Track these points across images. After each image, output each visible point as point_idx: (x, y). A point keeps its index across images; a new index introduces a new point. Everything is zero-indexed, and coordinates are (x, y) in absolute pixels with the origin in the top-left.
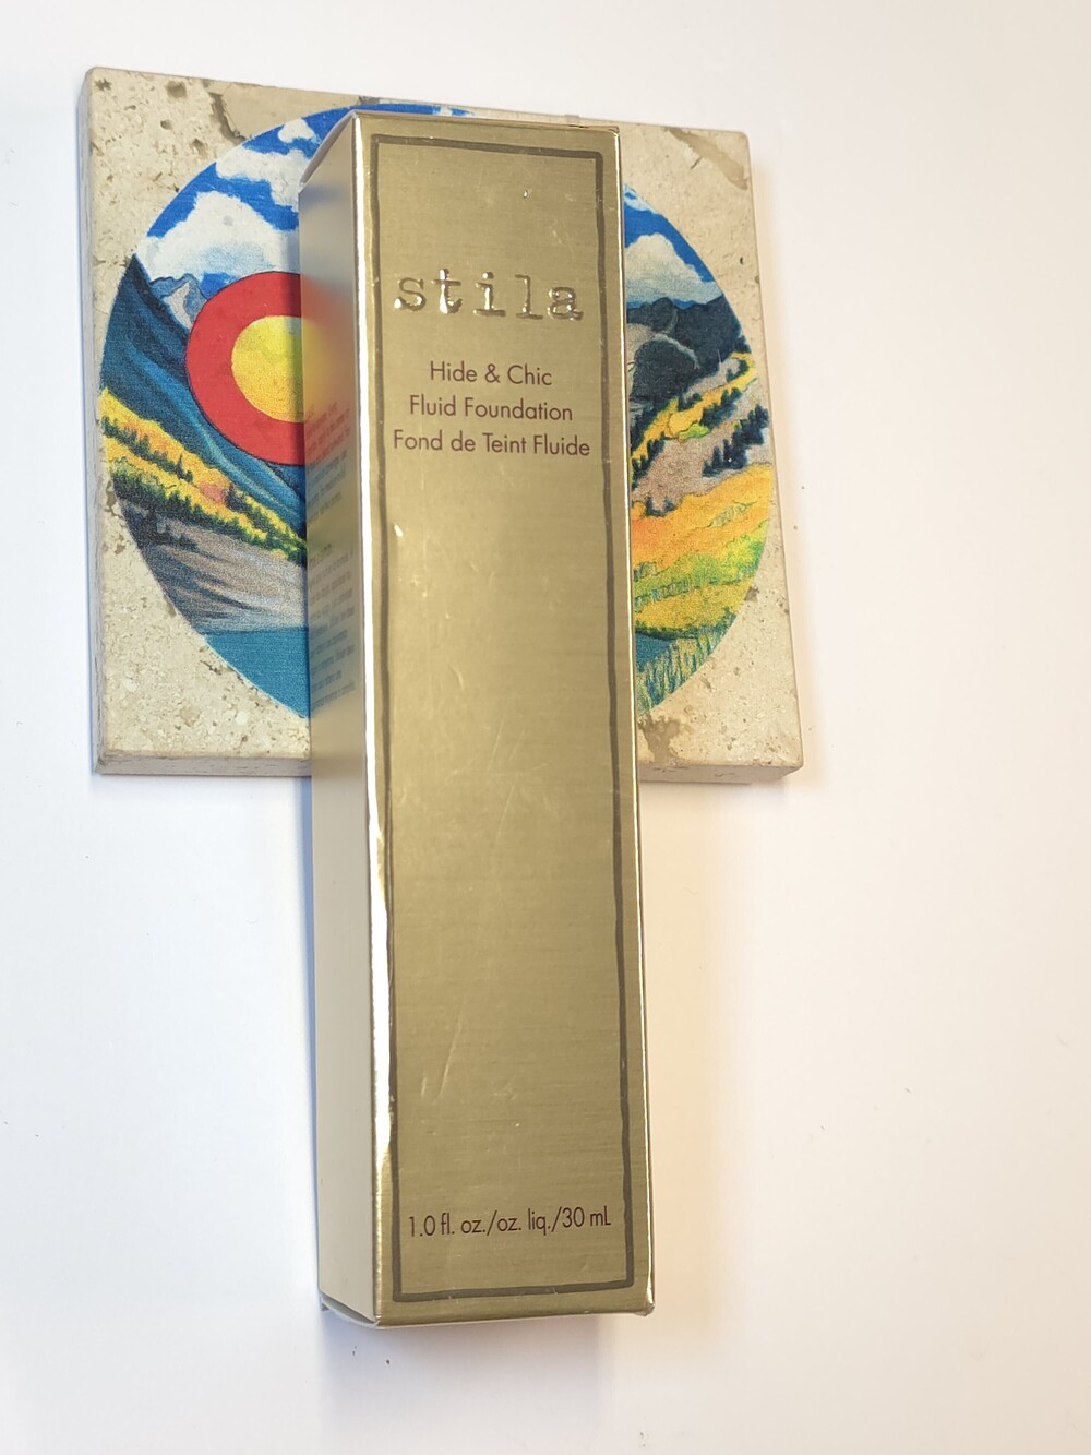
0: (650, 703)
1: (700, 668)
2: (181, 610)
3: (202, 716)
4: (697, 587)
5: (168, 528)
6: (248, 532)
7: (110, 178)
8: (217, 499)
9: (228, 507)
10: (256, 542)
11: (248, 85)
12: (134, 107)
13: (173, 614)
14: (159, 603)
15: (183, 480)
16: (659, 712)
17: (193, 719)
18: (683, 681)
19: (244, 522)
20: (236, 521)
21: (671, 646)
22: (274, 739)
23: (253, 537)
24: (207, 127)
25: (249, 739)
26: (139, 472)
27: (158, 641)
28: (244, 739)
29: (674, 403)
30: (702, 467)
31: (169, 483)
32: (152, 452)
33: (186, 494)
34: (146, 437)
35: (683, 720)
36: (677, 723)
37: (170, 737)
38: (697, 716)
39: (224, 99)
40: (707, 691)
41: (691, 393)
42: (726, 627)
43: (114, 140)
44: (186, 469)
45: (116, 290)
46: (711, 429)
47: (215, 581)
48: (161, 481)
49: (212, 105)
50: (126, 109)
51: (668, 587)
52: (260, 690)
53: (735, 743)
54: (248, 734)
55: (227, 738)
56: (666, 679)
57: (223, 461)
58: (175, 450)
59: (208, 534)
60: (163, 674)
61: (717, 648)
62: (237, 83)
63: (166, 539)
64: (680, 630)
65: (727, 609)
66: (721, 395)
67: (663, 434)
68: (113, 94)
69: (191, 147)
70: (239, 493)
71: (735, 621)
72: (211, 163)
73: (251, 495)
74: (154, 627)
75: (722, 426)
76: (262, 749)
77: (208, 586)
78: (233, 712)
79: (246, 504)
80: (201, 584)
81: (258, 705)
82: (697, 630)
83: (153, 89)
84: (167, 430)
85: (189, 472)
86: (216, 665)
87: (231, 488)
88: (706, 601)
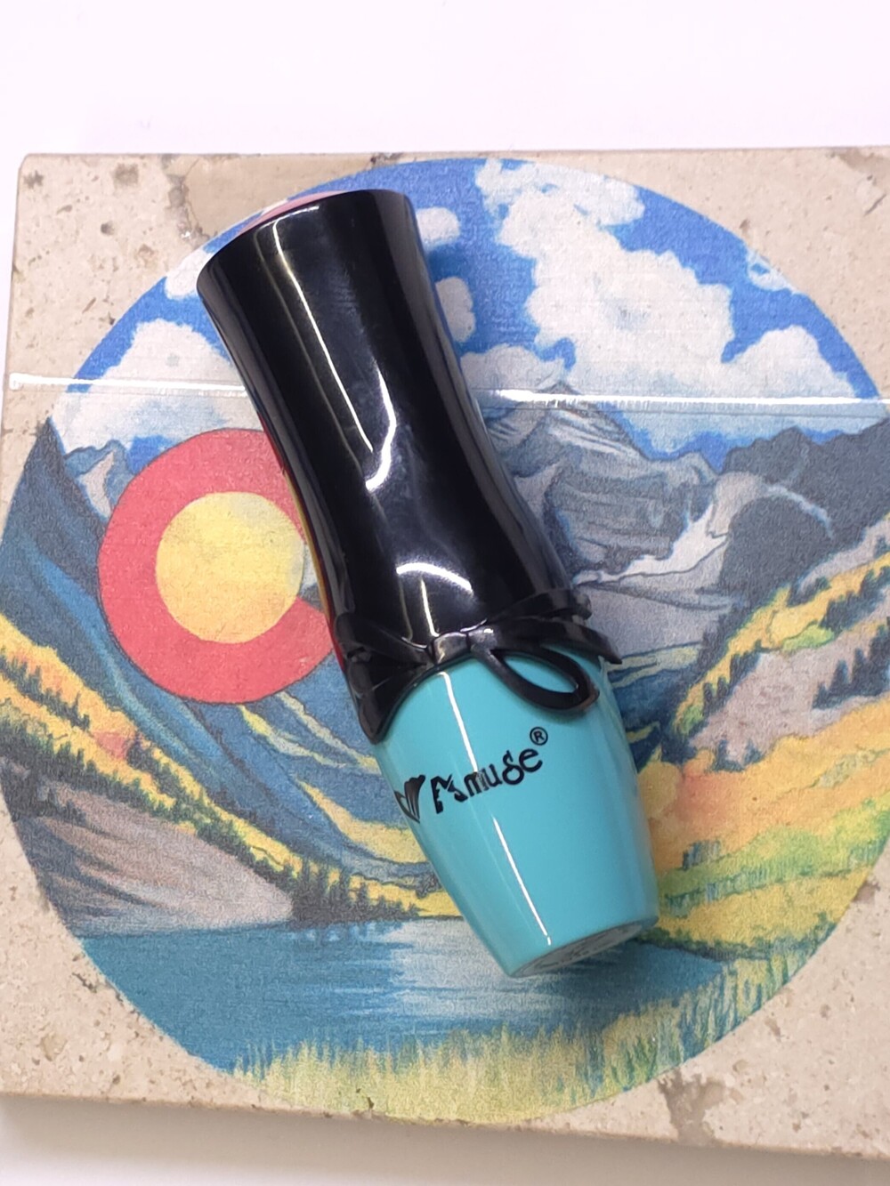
0: (682, 1054)
1: (768, 1006)
2: (56, 905)
3: (67, 1046)
4: (780, 880)
5: (51, 795)
6: (151, 797)
7: (30, 312)
8: (118, 751)
9: (130, 762)
10: (159, 812)
11: (221, 156)
12: (68, 208)
13: (46, 908)
14: (30, 895)
15: (77, 729)
16: (695, 1069)
17: (56, 1050)
18: (736, 1023)
19: (148, 785)
20: (137, 783)
21: (725, 970)
22: (152, 1082)
23: (157, 803)
24: (161, 226)
25: (122, 1080)
26: (26, 717)
27: (24, 945)
28: (116, 1080)
29: (783, 595)
30: (816, 693)
31: (60, 733)
32: (43, 691)
33: (79, 746)
34: (38, 671)
35: (730, 1081)
36: (720, 1085)
37: (26, 1074)
38: (752, 1076)
39: (188, 183)
40: (773, 1038)
41: (812, 577)
42: (817, 943)
43: (40, 257)
44: (82, 713)
45: (22, 469)
46: (837, 633)
47: (102, 866)
48: (50, 730)
49: (171, 193)
50: (59, 212)
51: (733, 880)
52: (142, 1015)
53: (808, 1121)
54: (122, 1075)
55: (94, 1079)
56: (711, 1019)
57: (130, 699)
58: (71, 685)
59: (101, 801)
60: (26, 991)
61: (798, 976)
62: (205, 156)
63: (49, 807)
64: (744, 946)
65: (822, 916)
66: (860, 579)
67: (758, 643)
68: (44, 192)
69: (136, 258)
70: (146, 744)
71: (834, 934)
72: (159, 279)
73: (161, 748)
74: (22, 927)
75: (856, 627)
76: (136, 1095)
77: (93, 872)
78: (107, 1042)
79: (151, 759)
80: (85, 869)
81: (137, 1035)
82: (770, 946)
83: (96, 178)
84: (65, 658)
85: (86, 717)
86: (92, 980)
87: (137, 735)
88: (790, 901)
